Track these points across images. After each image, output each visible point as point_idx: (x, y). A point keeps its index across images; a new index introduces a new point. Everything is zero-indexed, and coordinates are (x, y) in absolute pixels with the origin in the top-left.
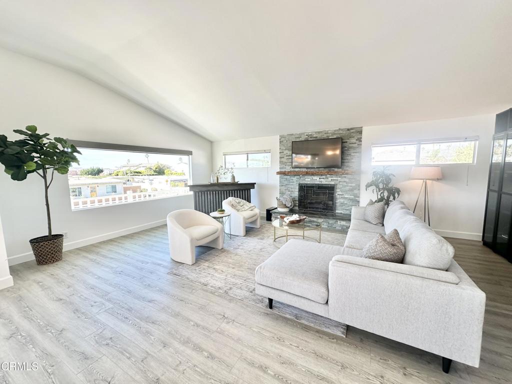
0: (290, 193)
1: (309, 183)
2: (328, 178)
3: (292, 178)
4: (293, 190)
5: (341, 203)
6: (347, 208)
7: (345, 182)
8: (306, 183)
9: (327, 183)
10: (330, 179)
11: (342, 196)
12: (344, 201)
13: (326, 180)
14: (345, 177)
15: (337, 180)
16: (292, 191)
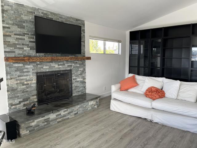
0: (24, 86)
1: (48, 70)
2: (64, 65)
3: (26, 66)
4: (29, 82)
5: (76, 87)
6: (79, 90)
7: (77, 67)
8: (44, 71)
9: (64, 69)
10: (66, 65)
11: (76, 80)
12: (77, 85)
13: (63, 66)
14: (77, 63)
15: (72, 66)
16: (28, 84)
